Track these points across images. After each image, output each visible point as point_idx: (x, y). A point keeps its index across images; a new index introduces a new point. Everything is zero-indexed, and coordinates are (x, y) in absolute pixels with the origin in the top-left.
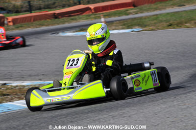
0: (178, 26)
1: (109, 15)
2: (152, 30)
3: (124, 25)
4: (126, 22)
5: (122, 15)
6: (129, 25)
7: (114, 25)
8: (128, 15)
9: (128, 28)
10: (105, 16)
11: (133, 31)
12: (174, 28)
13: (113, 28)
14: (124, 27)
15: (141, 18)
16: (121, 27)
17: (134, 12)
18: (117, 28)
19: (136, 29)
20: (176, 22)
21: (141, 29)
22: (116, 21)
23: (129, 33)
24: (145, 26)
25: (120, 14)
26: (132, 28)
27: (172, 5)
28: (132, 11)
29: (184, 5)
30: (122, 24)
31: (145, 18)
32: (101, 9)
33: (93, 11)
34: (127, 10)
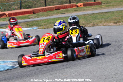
2: (44, 28)
4: (28, 23)
5: (26, 19)
6: (30, 25)
8: (29, 18)
9: (29, 27)
11: (32, 29)
14: (27, 26)
15: (37, 21)
16: (25, 26)
17: (34, 17)
18: (23, 26)
19: (35, 28)
21: (38, 28)
22: (22, 22)
23: (30, 30)
24: (40, 26)
25: (24, 18)
26: (32, 27)
27: (57, 13)
28: (32, 16)
29: (64, 14)
30: (26, 24)
31: (40, 21)
32: (12, 14)
33: (7, 16)
34: (29, 16)
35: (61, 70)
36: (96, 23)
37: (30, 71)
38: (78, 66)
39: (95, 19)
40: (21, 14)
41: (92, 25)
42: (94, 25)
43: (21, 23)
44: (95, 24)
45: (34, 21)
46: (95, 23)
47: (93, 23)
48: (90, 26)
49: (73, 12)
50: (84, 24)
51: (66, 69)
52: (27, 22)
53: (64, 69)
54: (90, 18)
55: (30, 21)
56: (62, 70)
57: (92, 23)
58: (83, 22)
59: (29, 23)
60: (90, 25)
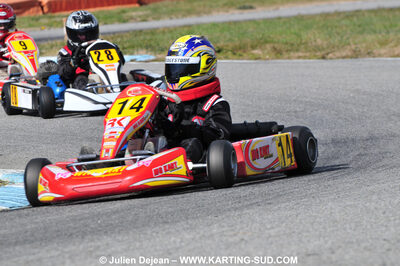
0: (234, 54)
5: (112, 23)
6: (126, 45)
8: (125, 21)
11: (132, 61)
12: (226, 58)
15: (153, 32)
17: (140, 17)
19: (142, 56)
20: (231, 45)
21: (152, 57)
24: (163, 50)
25: (107, 20)
26: (132, 54)
27: (225, 5)
28: (134, 14)
29: (251, 8)
31: (164, 32)
32: (64, 4)
33: (46, 10)
34: (123, 12)
35: (228, 213)
36: (364, 45)
37: (117, 212)
38: (288, 200)
39: (361, 33)
41: (349, 54)
42: (356, 55)
44: (363, 50)
45: (141, 31)
46: (362, 47)
47: (353, 47)
48: (344, 58)
49: (282, 4)
50: (323, 49)
51: (246, 211)
52: (114, 33)
53: (241, 209)
54: (344, 28)
55: (128, 32)
56: (233, 213)
57: (349, 44)
58: (319, 41)
59: (122, 37)
60: (344, 54)
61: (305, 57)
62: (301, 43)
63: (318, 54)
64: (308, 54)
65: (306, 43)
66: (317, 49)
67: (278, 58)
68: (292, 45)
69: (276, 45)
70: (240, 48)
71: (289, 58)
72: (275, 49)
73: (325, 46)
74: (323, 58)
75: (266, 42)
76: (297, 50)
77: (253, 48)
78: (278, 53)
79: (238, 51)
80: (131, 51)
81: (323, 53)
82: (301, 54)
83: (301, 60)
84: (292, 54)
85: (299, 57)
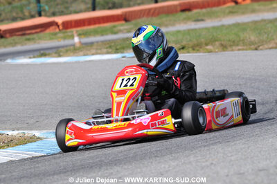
0: (194, 49)
1: (86, 34)
3: (110, 47)
4: (113, 44)
5: (107, 34)
6: (118, 47)
7: (95, 47)
8: (116, 33)
9: (117, 51)
10: (79, 35)
11: (123, 57)
12: (189, 52)
13: (94, 51)
14: (110, 50)
16: (105, 50)
17: (125, 29)
18: (99, 51)
20: (191, 44)
22: (97, 42)
23: (117, 59)
25: (103, 33)
26: (122, 53)
27: (185, 19)
28: (122, 28)
29: (202, 20)
30: (108, 46)
32: (73, 23)
33: (61, 27)
34: (114, 27)
38: (241, 139)
40: (95, 23)
43: (96, 44)
47: (276, 41)
49: (224, 17)
51: (212, 147)
52: (109, 41)
53: (208, 146)
54: (270, 29)
55: (119, 39)
56: (203, 149)
57: (273, 39)
58: (253, 38)
59: (115, 43)
61: (243, 50)
62: (240, 41)
63: (253, 47)
64: (245, 47)
65: (243, 40)
66: (252, 43)
67: (224, 51)
68: (234, 42)
69: (222, 42)
70: (198, 45)
71: (232, 50)
72: (222, 45)
73: (257, 42)
74: (256, 49)
75: (215, 41)
76: (238, 45)
77: (207, 45)
78: (224, 47)
79: (196, 47)
80: (122, 50)
81: (256, 46)
82: (240, 47)
83: (241, 52)
84: (234, 48)
85: (239, 50)
